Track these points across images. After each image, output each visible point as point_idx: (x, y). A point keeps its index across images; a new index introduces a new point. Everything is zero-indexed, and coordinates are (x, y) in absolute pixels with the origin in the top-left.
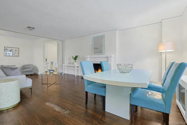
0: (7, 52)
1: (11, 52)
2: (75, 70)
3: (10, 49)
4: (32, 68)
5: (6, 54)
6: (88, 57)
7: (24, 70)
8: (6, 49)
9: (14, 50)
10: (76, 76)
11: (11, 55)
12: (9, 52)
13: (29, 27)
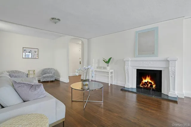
0: (27, 54)
1: (30, 54)
2: (108, 77)
3: (29, 50)
4: (53, 73)
5: (25, 56)
6: (130, 60)
7: (44, 75)
8: (25, 50)
9: (33, 51)
10: (109, 85)
11: (30, 57)
12: (28, 54)
13: (53, 19)
